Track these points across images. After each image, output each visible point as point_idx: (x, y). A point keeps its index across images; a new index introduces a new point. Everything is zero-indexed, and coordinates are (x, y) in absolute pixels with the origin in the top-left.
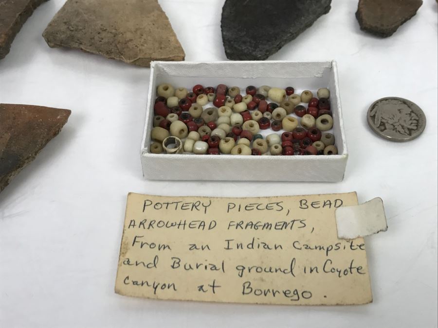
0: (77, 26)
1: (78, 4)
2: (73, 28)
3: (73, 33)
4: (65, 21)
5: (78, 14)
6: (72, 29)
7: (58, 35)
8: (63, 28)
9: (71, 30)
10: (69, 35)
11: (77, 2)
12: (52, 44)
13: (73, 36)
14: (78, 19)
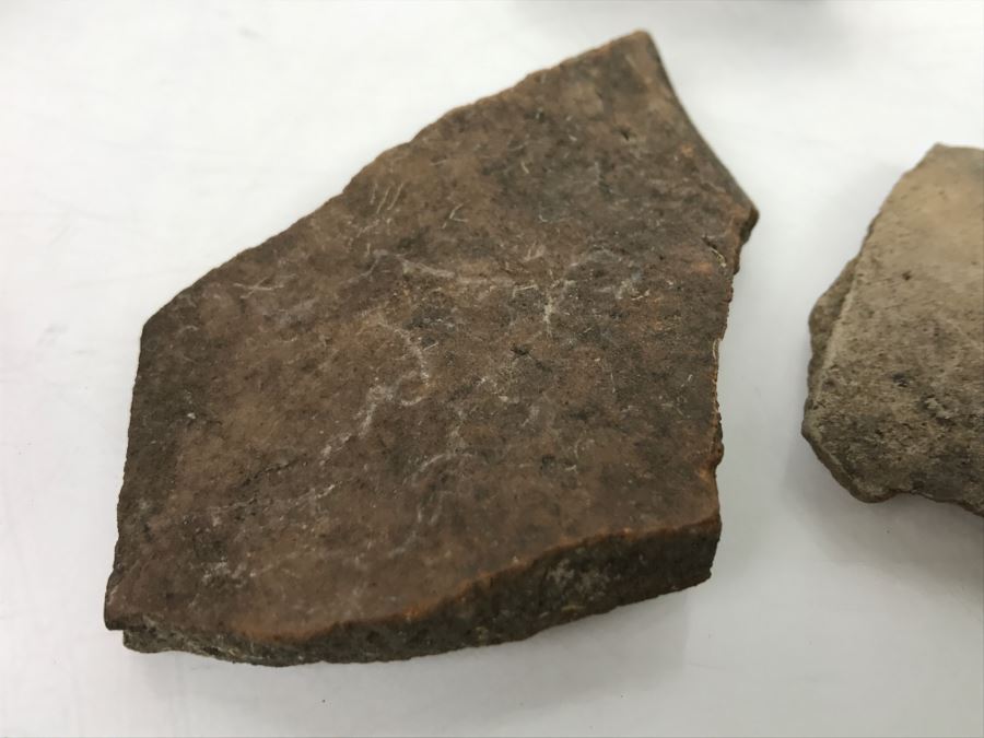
0: (965, 401)
1: (918, 284)
2: (945, 407)
3: (958, 436)
4: (895, 368)
5: (941, 339)
6: (946, 414)
7: (893, 445)
8: (901, 405)
9: (941, 421)
10: (940, 448)
11: (907, 277)
12: (873, 490)
13: (963, 454)
14: (951, 366)
